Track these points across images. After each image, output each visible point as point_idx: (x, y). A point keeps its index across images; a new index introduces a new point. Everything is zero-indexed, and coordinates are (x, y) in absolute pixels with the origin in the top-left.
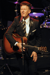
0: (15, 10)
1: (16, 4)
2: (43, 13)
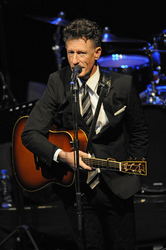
0: (54, 46)
2: (146, 56)
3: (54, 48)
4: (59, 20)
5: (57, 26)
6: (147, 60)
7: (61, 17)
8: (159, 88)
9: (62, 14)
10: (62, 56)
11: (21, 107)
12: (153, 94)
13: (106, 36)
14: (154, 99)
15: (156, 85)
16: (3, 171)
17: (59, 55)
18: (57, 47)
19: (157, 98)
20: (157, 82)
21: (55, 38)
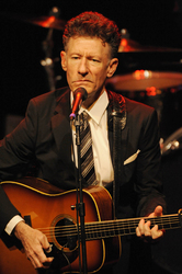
0: (44, 59)
1: (47, 30)
3: (43, 63)
4: (52, 20)
10: (56, 75)
13: (124, 43)
18: (49, 62)
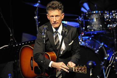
2: (78, 22)
4: (38, 4)
5: (37, 7)
6: (78, 24)
7: (39, 3)
8: (84, 38)
9: (39, 1)
11: (18, 45)
12: (81, 40)
14: (81, 43)
15: (82, 36)
16: (9, 75)
17: (37, 21)
18: (36, 17)
19: (83, 42)
20: (83, 35)
21: (35, 13)
